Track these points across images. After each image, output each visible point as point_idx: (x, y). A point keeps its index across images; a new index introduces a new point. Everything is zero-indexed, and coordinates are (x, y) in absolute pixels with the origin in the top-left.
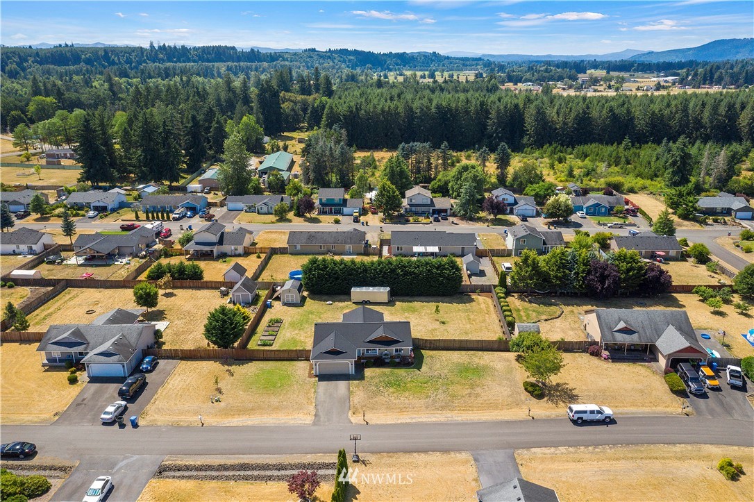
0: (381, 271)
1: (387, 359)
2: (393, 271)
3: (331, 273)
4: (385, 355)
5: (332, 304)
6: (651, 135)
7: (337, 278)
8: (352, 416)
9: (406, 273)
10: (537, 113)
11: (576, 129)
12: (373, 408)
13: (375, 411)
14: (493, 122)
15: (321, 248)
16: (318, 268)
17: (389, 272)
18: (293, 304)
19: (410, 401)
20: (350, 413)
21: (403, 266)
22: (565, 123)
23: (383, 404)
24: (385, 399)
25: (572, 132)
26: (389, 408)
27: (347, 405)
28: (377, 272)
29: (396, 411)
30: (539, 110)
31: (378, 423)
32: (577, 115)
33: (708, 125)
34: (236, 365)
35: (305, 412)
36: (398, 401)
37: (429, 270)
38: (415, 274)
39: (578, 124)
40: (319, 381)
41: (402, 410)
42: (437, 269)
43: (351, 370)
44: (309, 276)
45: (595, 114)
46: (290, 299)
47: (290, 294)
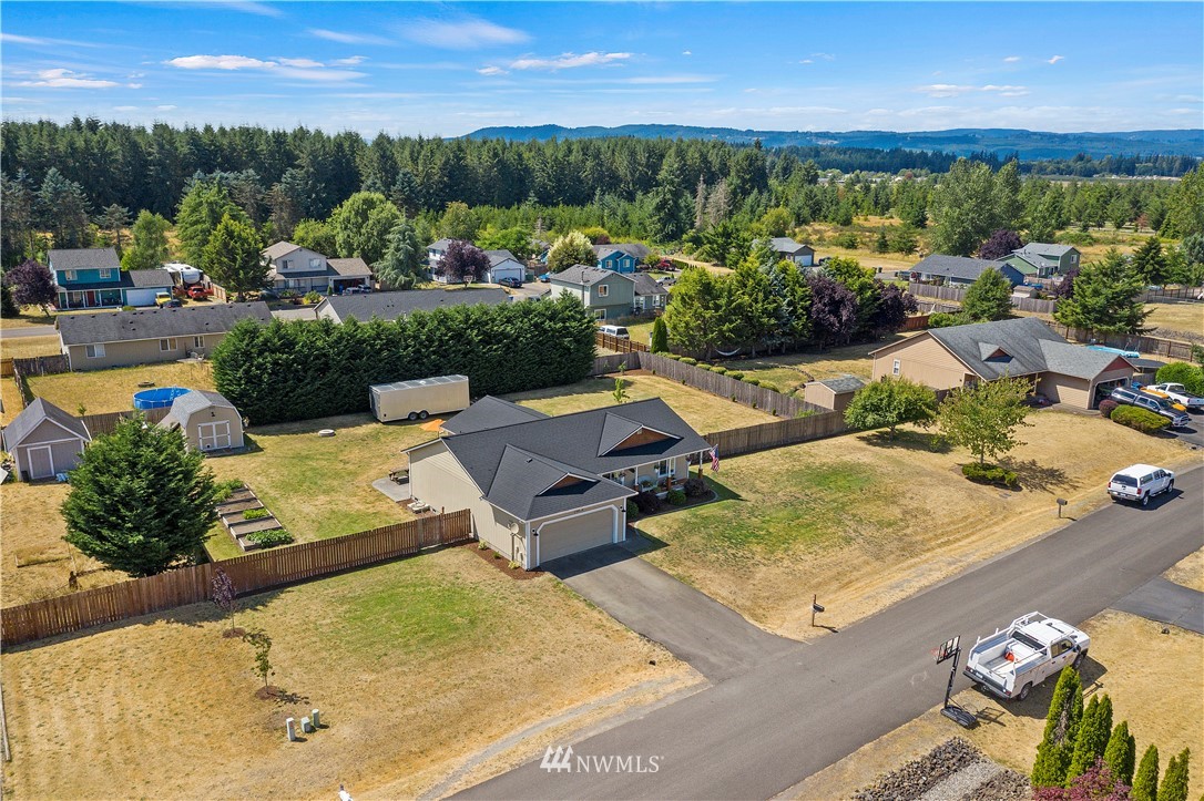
0: (430, 339)
1: (655, 491)
2: (459, 336)
3: (307, 357)
4: (645, 485)
5: (333, 435)
6: (559, 192)
7: (325, 369)
9: (489, 338)
10: (382, 157)
11: (446, 185)
14: (307, 172)
15: (164, 347)
16: (266, 347)
17: (451, 338)
18: (228, 449)
21: (476, 322)
22: (428, 176)
25: (441, 190)
28: (421, 343)
32: (446, 163)
33: (629, 178)
34: (242, 610)
37: (536, 325)
38: (507, 336)
39: (450, 178)
40: (560, 577)
42: (551, 318)
43: (619, 528)
45: (471, 160)
46: (215, 436)
47: (214, 424)
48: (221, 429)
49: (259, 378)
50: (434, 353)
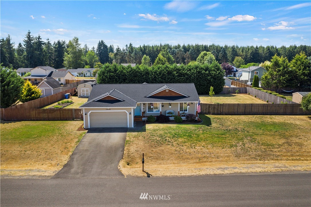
0: (160, 73)
1: (171, 116)
4: (168, 113)
8: (124, 167)
12: (158, 158)
13: (161, 161)
19: (211, 151)
20: (122, 163)
23: (172, 154)
24: (174, 148)
26: (181, 158)
27: (119, 154)
28: (157, 74)
29: (191, 161)
30: (234, 49)
31: (168, 174)
35: (53, 163)
36: (192, 150)
37: (199, 72)
38: (187, 75)
40: (88, 132)
41: (201, 160)
42: (206, 70)
43: (130, 122)
44: (103, 77)
46: (85, 93)
47: (85, 89)
48: (87, 91)
49: (105, 79)
50: (160, 78)
